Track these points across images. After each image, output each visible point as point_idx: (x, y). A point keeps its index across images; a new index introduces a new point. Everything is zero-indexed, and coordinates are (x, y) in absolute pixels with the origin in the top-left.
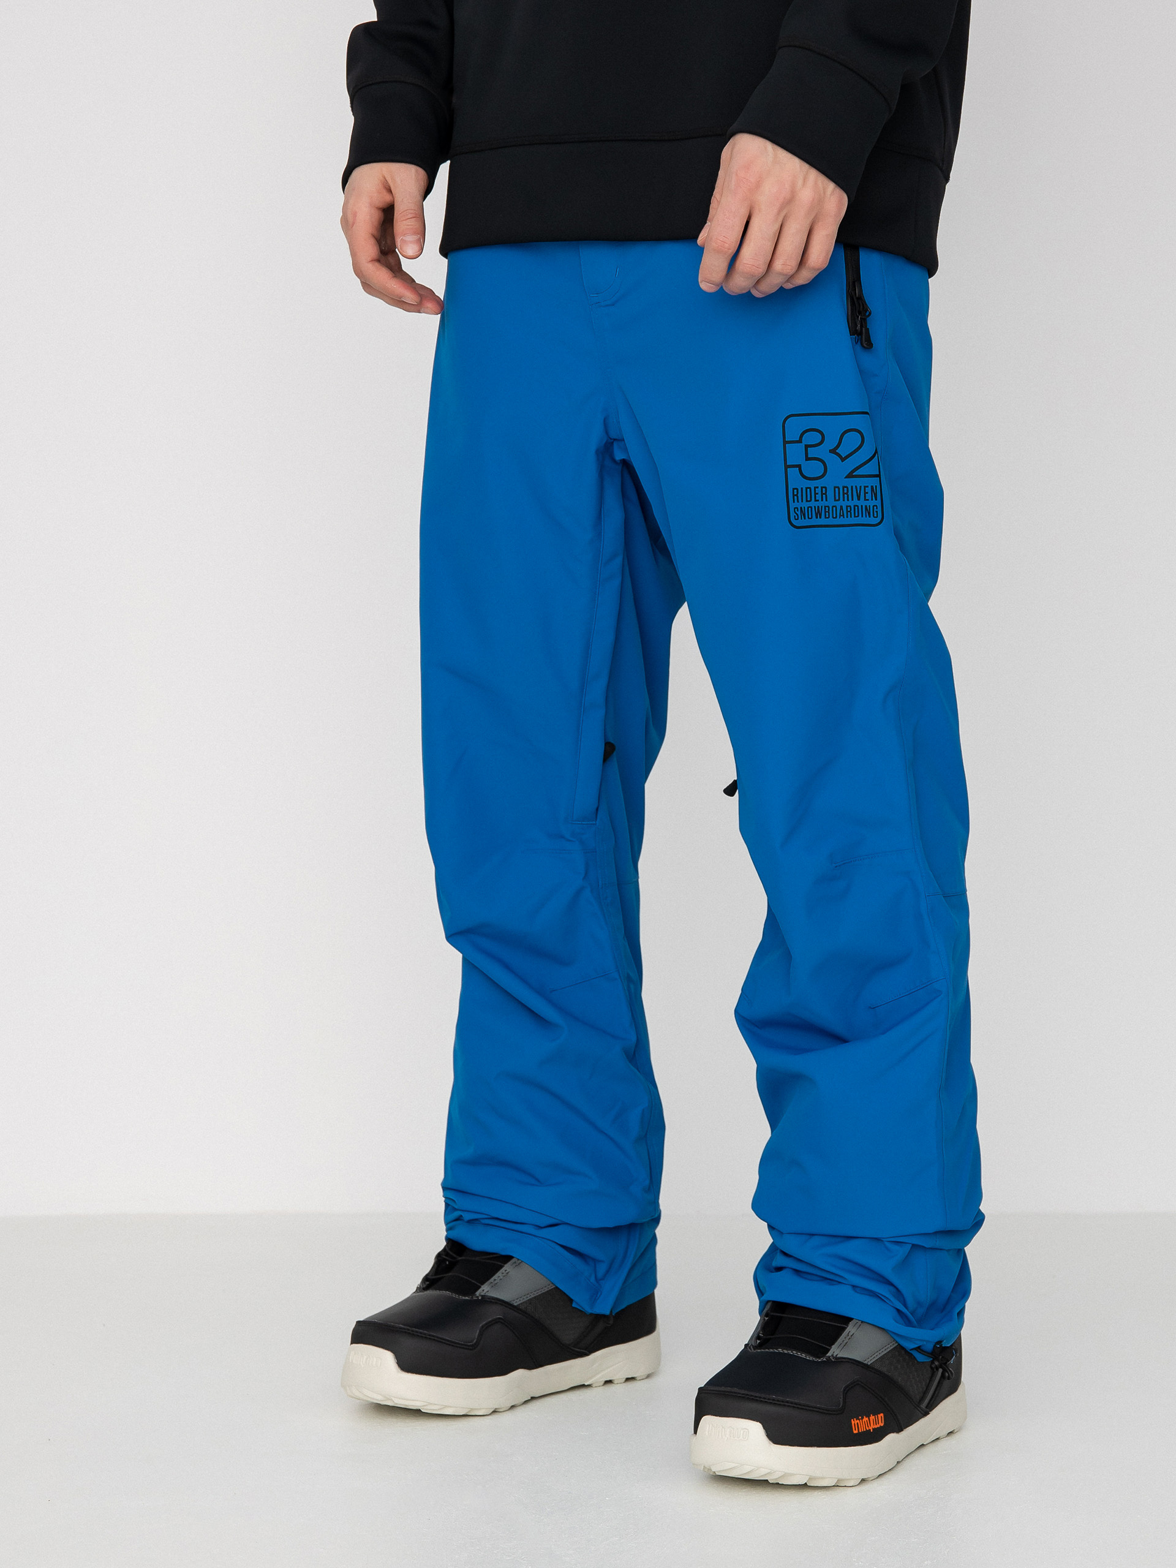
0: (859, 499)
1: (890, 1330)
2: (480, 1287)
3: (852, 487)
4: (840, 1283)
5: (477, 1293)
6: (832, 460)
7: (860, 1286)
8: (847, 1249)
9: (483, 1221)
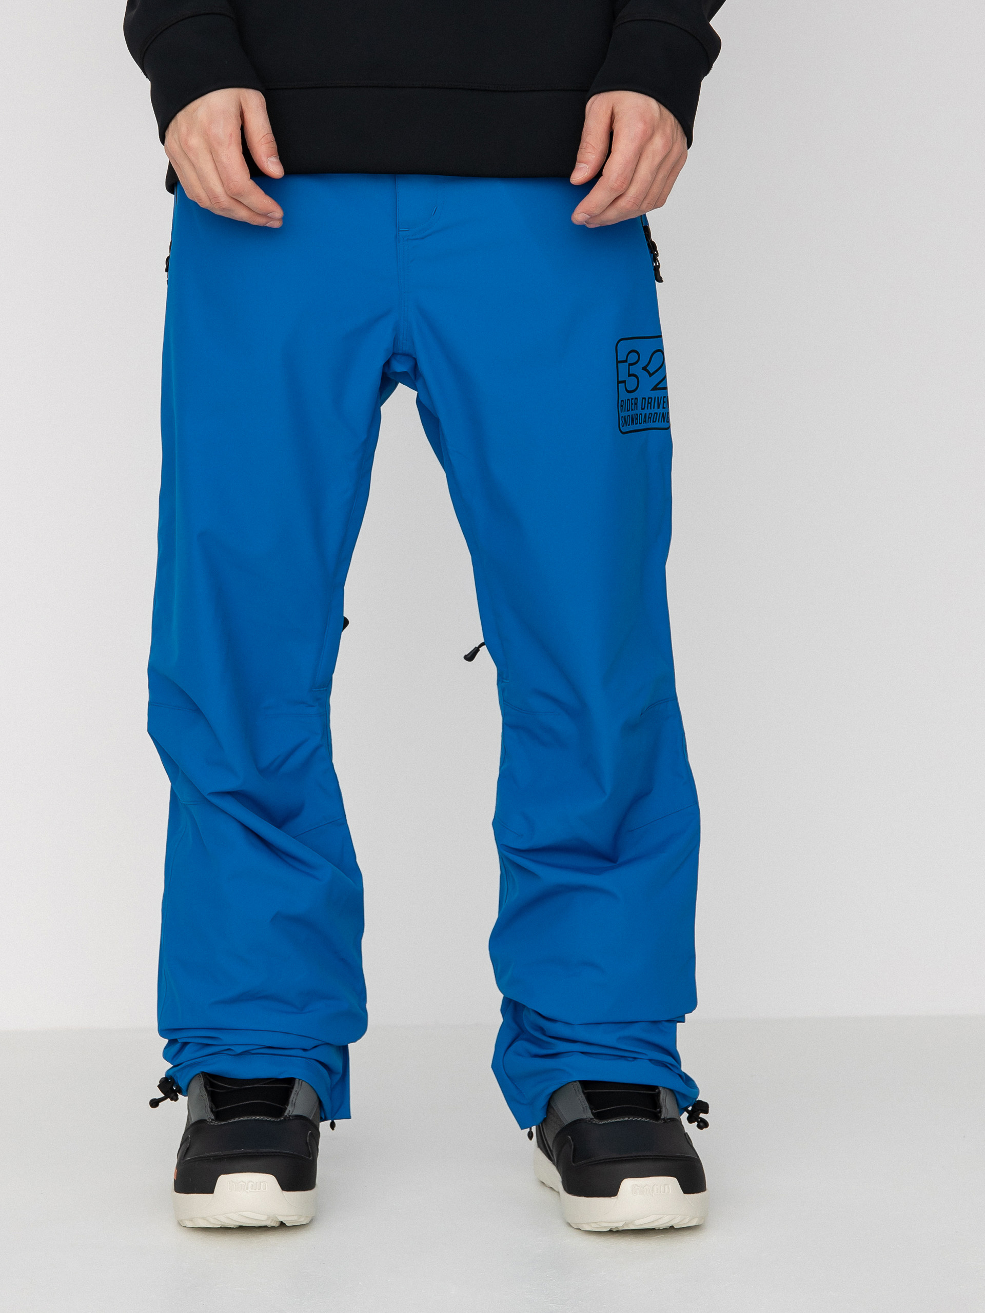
0: (658, 408)
1: (676, 1090)
2: (286, 1109)
3: (655, 398)
4: (635, 1058)
5: (286, 1114)
6: (643, 375)
7: (654, 1059)
8: (634, 1031)
9: (253, 1052)
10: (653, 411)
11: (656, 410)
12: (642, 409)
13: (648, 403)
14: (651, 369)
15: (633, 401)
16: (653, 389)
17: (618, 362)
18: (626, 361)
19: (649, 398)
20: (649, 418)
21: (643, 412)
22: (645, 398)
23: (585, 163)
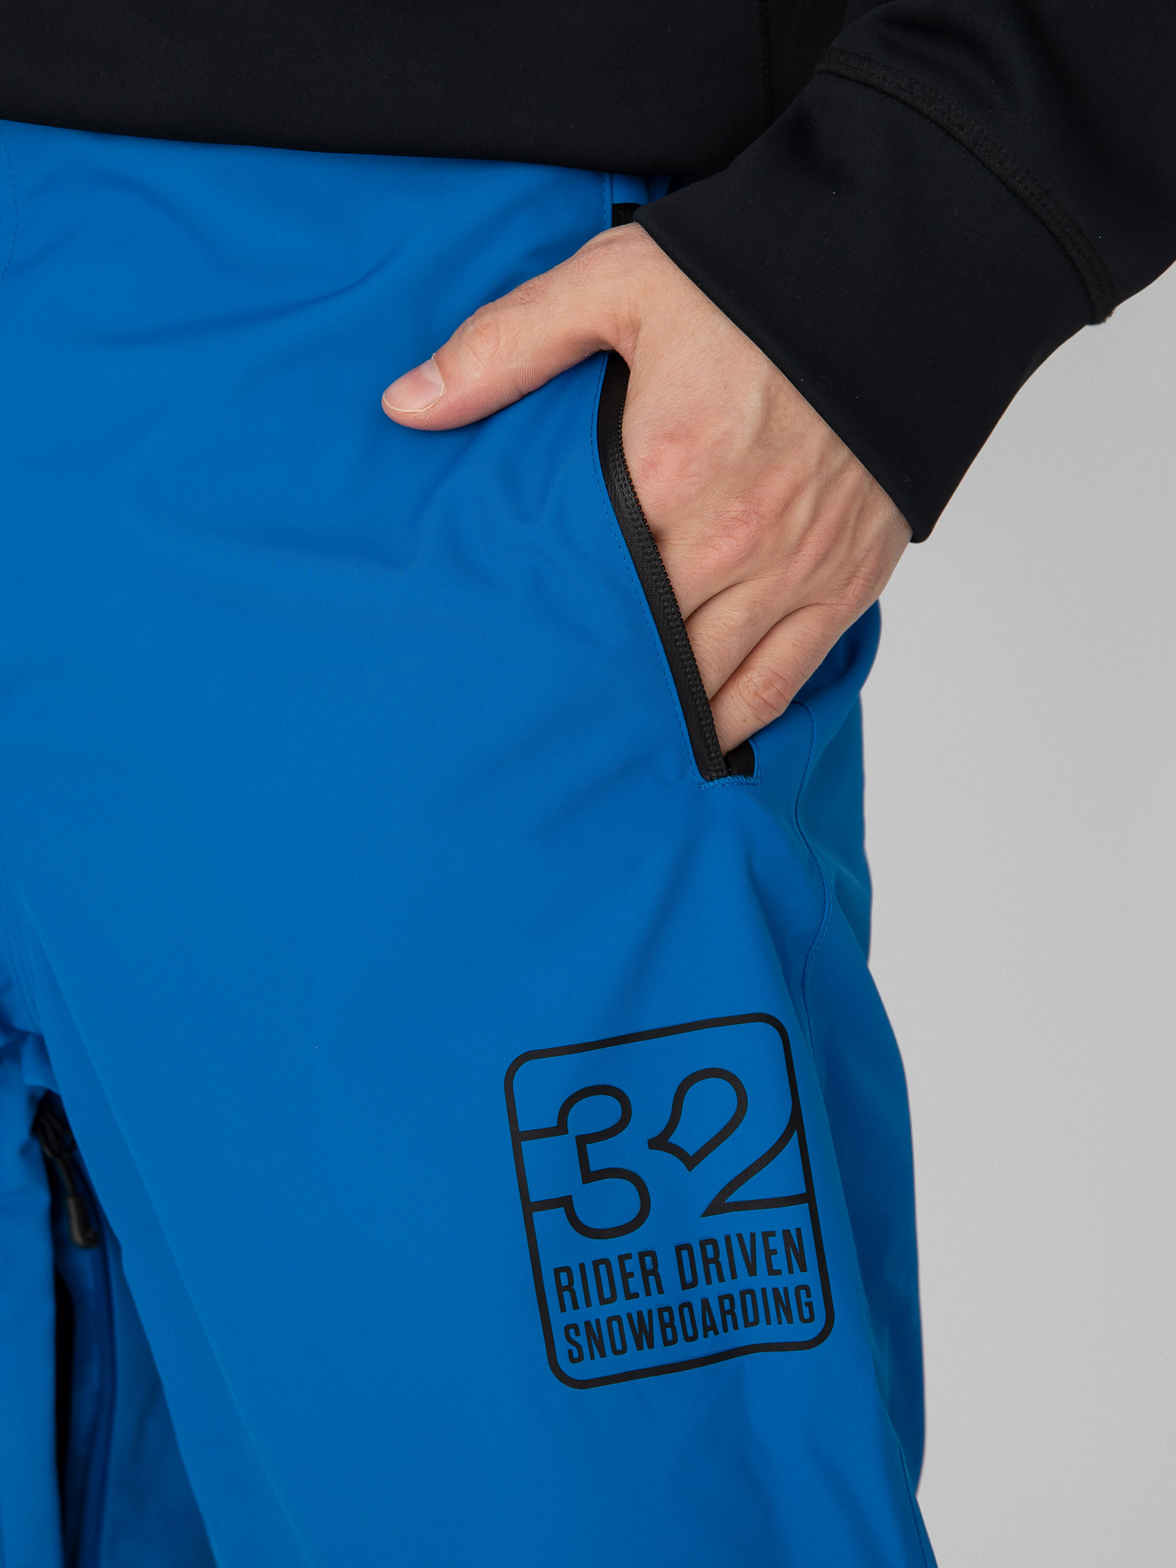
0: (752, 1273)
3: (728, 1240)
6: (659, 1169)
10: (732, 1287)
11: (744, 1280)
12: (685, 1286)
13: (706, 1261)
14: (688, 1138)
15: (632, 1265)
16: (711, 1210)
17: (518, 1137)
18: (561, 1128)
19: (703, 1244)
20: (724, 1313)
21: (695, 1296)
22: (688, 1247)
23: (445, 376)
